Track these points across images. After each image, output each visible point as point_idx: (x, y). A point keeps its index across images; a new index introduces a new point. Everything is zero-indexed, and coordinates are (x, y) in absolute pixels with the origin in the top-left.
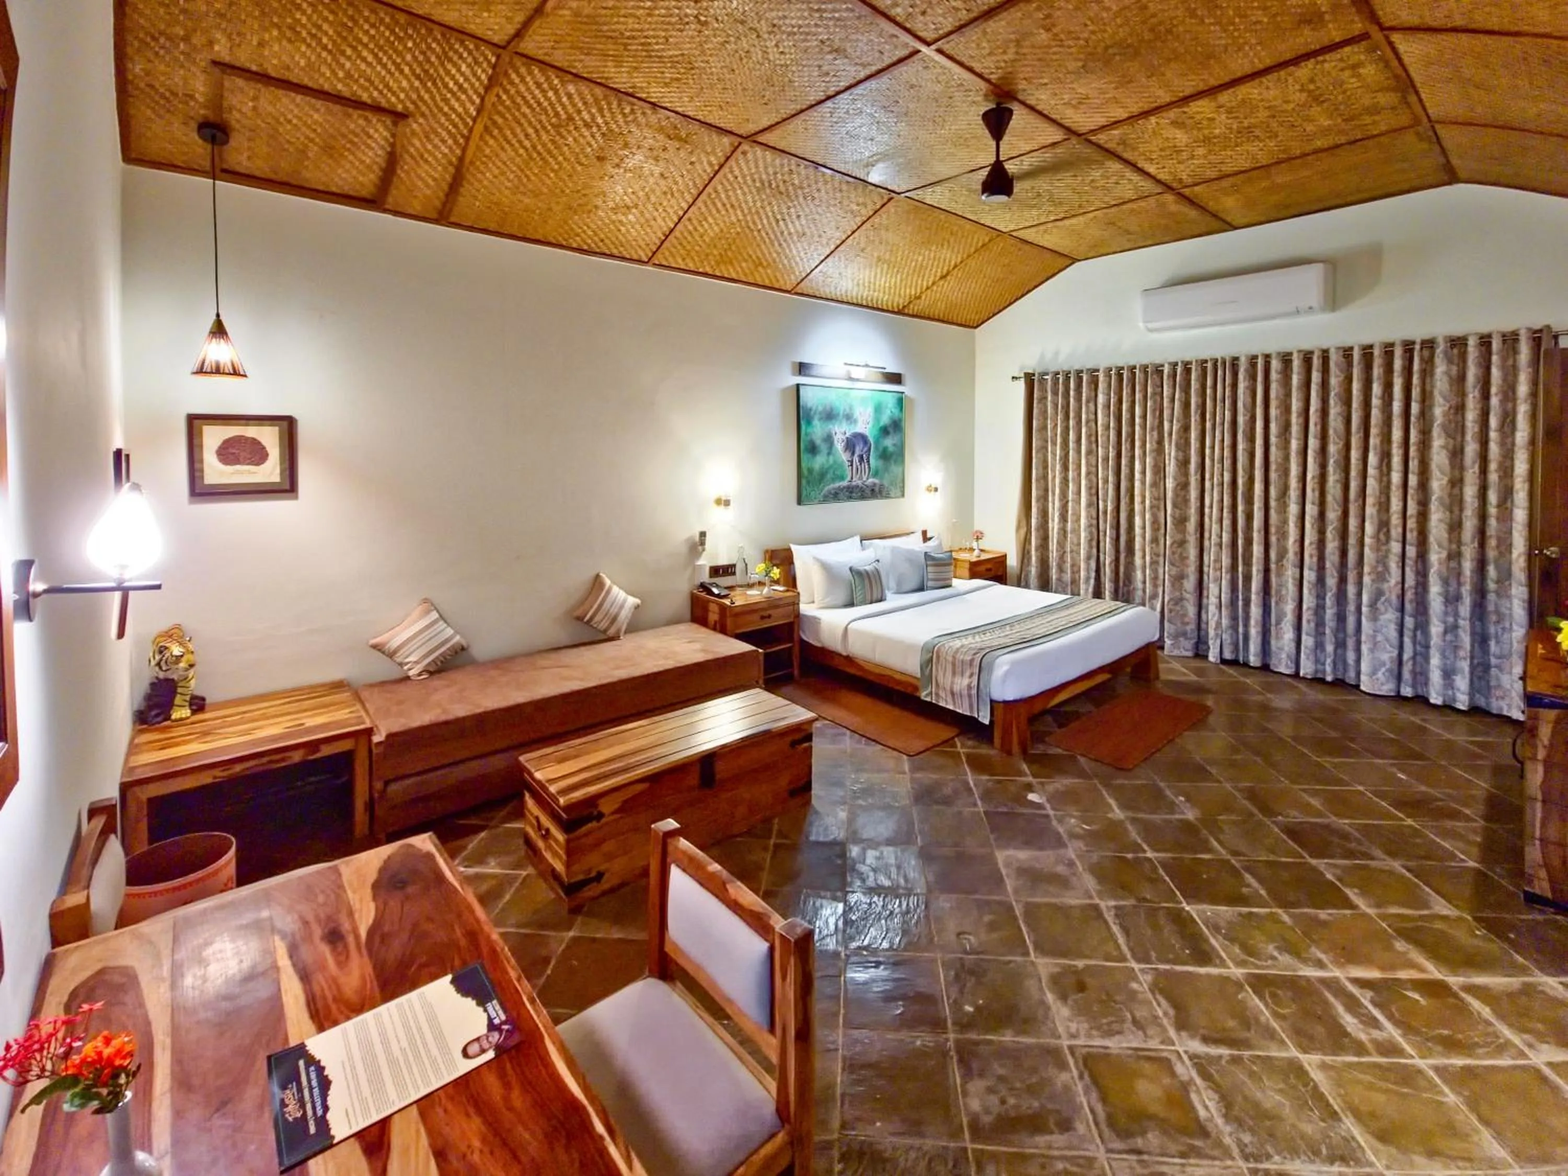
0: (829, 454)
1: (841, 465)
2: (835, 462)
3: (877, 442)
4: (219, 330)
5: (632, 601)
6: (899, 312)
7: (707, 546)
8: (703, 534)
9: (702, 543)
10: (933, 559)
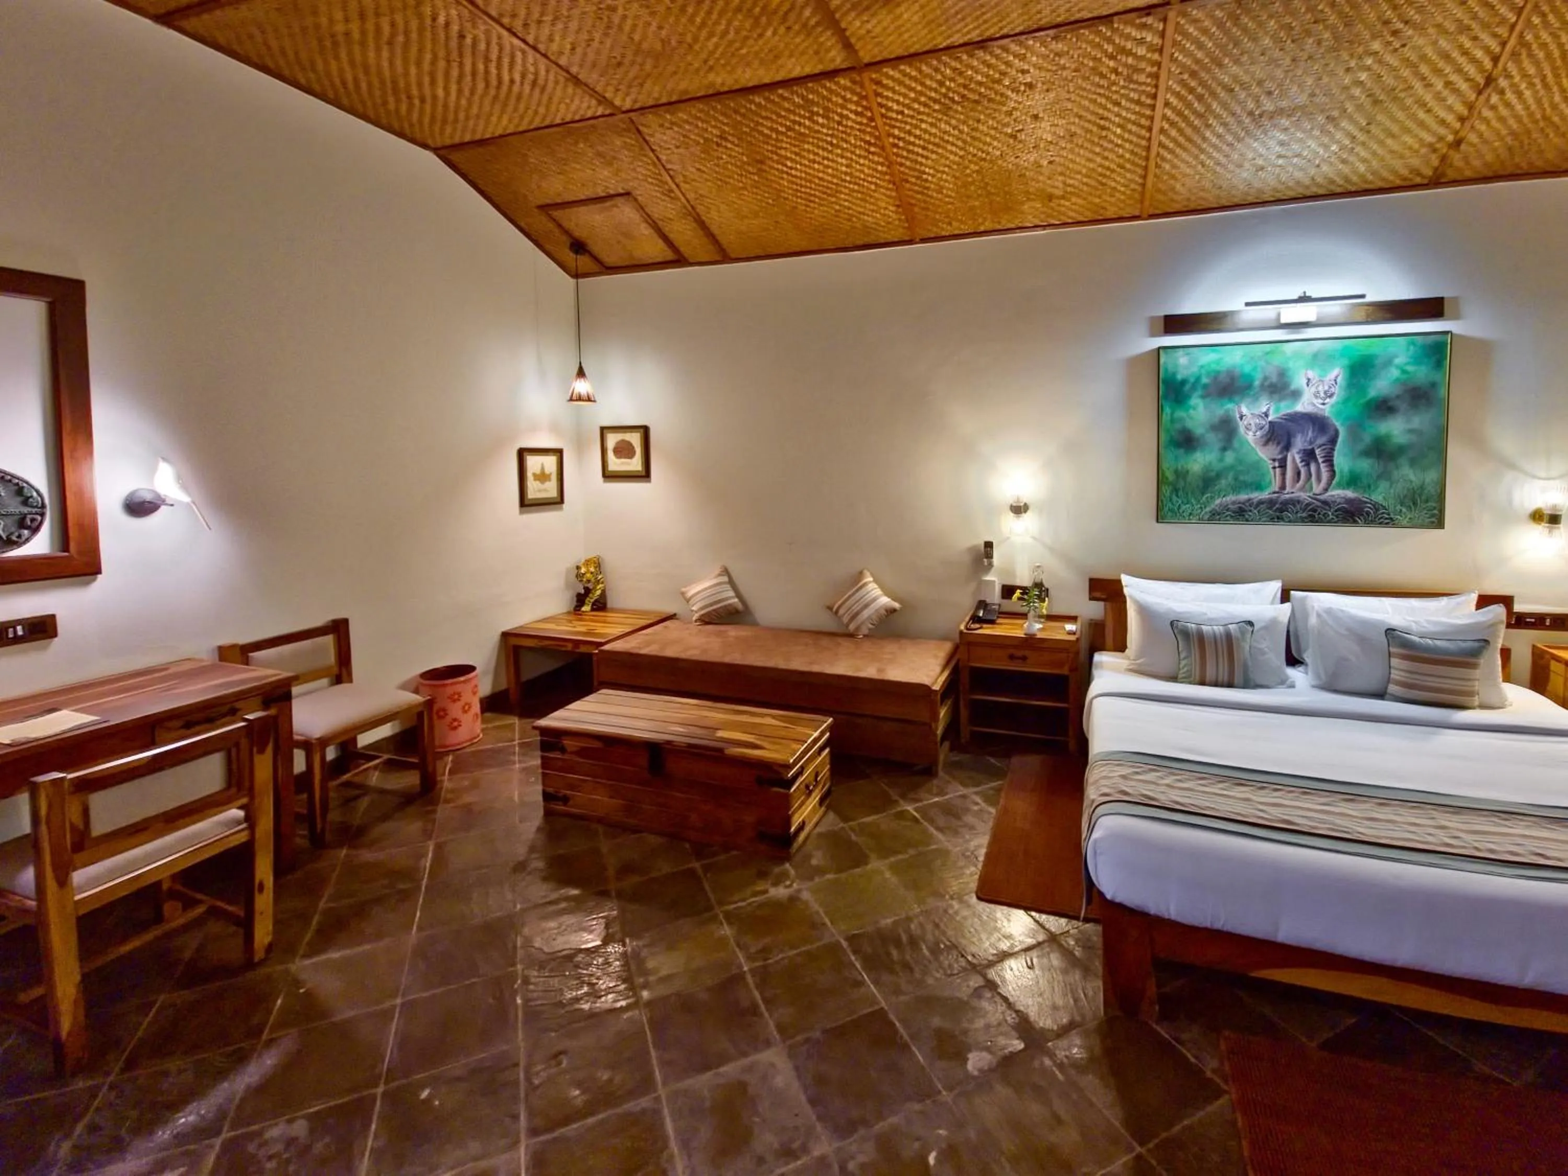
0: (1224, 449)
1: (1256, 465)
2: (1240, 461)
3: (1355, 430)
4: (581, 373)
5: (885, 600)
6: (1436, 181)
7: (996, 560)
8: (989, 545)
9: (989, 556)
10: (1406, 644)
